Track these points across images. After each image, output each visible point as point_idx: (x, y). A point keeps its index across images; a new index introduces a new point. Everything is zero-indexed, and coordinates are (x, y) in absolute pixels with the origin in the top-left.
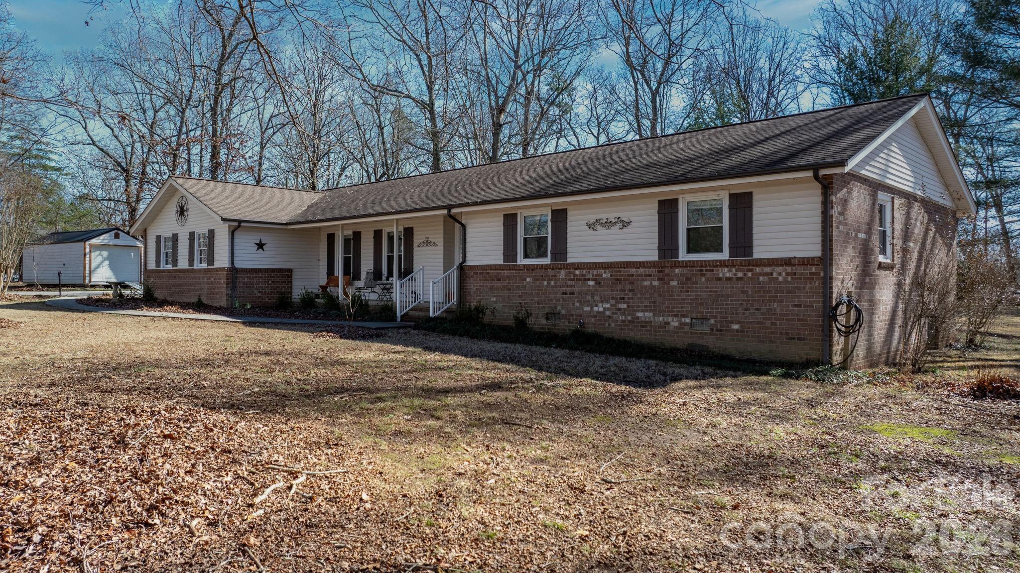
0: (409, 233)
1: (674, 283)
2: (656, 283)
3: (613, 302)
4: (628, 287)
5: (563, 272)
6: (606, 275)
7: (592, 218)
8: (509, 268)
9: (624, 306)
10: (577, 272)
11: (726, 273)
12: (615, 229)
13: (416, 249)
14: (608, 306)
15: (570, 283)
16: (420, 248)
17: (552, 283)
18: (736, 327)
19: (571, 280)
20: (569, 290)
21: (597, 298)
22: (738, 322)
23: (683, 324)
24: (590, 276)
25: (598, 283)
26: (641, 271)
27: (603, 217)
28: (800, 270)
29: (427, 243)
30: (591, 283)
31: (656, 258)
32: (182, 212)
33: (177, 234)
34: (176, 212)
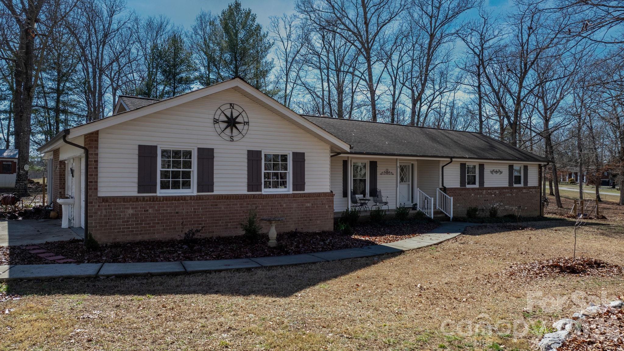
0: (373, 165)
2: (510, 195)
3: (499, 202)
4: (503, 197)
5: (484, 191)
7: (492, 169)
8: (462, 189)
9: (502, 204)
10: (489, 191)
12: (498, 174)
13: (379, 176)
14: (498, 204)
15: (487, 196)
16: (382, 176)
17: (481, 196)
18: (526, 208)
19: (487, 194)
20: (486, 199)
21: (495, 201)
22: (527, 207)
23: (516, 209)
24: (493, 193)
25: (495, 195)
26: (505, 190)
27: (495, 169)
29: (387, 172)
30: (493, 196)
31: (508, 186)
32: (232, 123)
33: (212, 150)
34: (216, 121)
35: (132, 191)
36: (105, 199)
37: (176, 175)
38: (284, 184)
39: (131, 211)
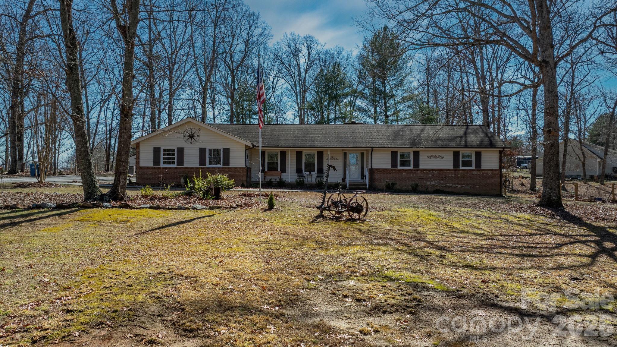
1: (459, 175)
3: (438, 181)
4: (444, 176)
5: (418, 171)
6: (436, 173)
7: (429, 155)
9: (442, 182)
10: (424, 172)
11: (475, 173)
12: (438, 159)
13: (325, 160)
14: (436, 182)
15: (422, 175)
17: (414, 175)
18: (477, 187)
20: (421, 177)
21: (432, 180)
23: (462, 187)
24: (429, 173)
25: (433, 175)
26: (448, 172)
27: (434, 155)
28: (494, 172)
29: (332, 158)
30: (430, 175)
31: (453, 168)
32: (191, 137)
33: (183, 148)
34: (184, 136)
35: (151, 165)
36: (141, 168)
37: (169, 159)
38: (219, 163)
39: (150, 172)
